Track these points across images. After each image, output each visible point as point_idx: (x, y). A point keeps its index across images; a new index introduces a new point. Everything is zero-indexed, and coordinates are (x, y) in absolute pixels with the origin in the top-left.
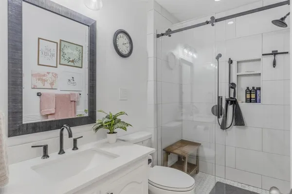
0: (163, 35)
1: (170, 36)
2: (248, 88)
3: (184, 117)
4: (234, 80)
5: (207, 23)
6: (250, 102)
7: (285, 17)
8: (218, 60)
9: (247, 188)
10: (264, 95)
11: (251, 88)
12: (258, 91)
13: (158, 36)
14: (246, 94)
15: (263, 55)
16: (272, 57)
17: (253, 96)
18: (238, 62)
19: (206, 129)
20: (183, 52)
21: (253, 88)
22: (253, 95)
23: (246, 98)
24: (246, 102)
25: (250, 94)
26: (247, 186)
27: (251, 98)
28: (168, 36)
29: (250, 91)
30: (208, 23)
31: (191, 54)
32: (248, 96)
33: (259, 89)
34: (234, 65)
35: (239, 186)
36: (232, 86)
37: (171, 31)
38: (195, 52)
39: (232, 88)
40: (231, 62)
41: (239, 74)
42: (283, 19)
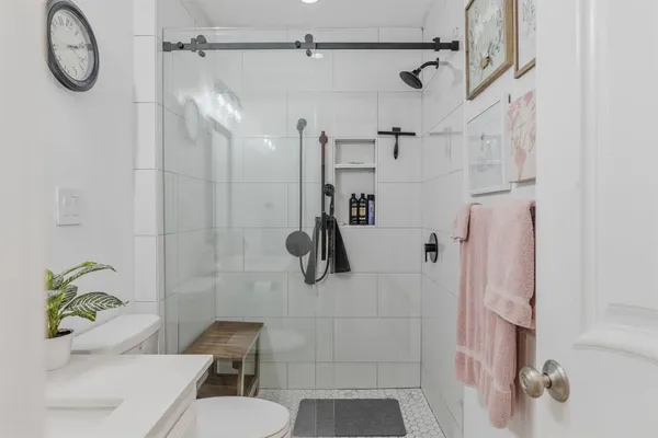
0: (181, 47)
1: (203, 55)
2: (353, 195)
3: (219, 266)
4: (330, 180)
5: (298, 45)
6: (358, 223)
7: (419, 71)
8: (301, 134)
9: (356, 396)
10: (381, 208)
11: (358, 197)
12: (370, 202)
13: (167, 47)
14: (351, 207)
15: (380, 133)
16: (392, 139)
17: (363, 212)
18: (337, 142)
19: (274, 287)
20: (215, 103)
21: (363, 195)
22: (363, 210)
23: (351, 217)
24: (351, 223)
25: (358, 207)
26: (354, 392)
27: (358, 216)
28: (196, 54)
29: (358, 202)
30: (299, 47)
31: (230, 108)
32: (354, 213)
33: (372, 197)
34: (330, 146)
35: (341, 395)
36: (328, 190)
37: (205, 42)
38: (240, 106)
39: (328, 194)
40: (324, 139)
41: (338, 166)
42: (417, 72)
